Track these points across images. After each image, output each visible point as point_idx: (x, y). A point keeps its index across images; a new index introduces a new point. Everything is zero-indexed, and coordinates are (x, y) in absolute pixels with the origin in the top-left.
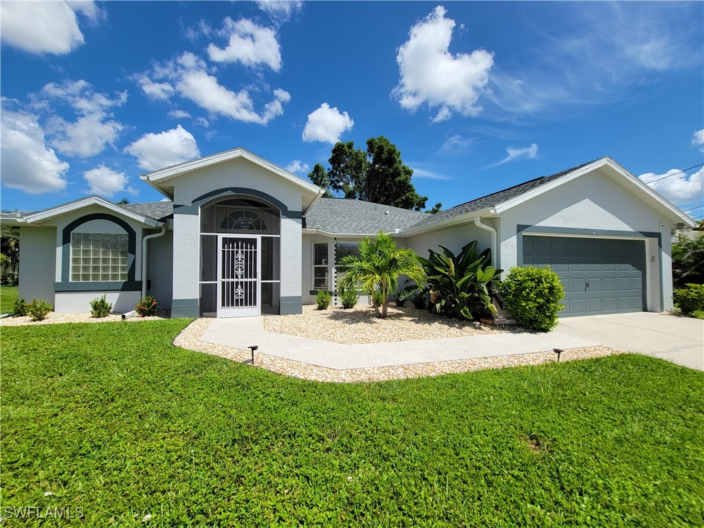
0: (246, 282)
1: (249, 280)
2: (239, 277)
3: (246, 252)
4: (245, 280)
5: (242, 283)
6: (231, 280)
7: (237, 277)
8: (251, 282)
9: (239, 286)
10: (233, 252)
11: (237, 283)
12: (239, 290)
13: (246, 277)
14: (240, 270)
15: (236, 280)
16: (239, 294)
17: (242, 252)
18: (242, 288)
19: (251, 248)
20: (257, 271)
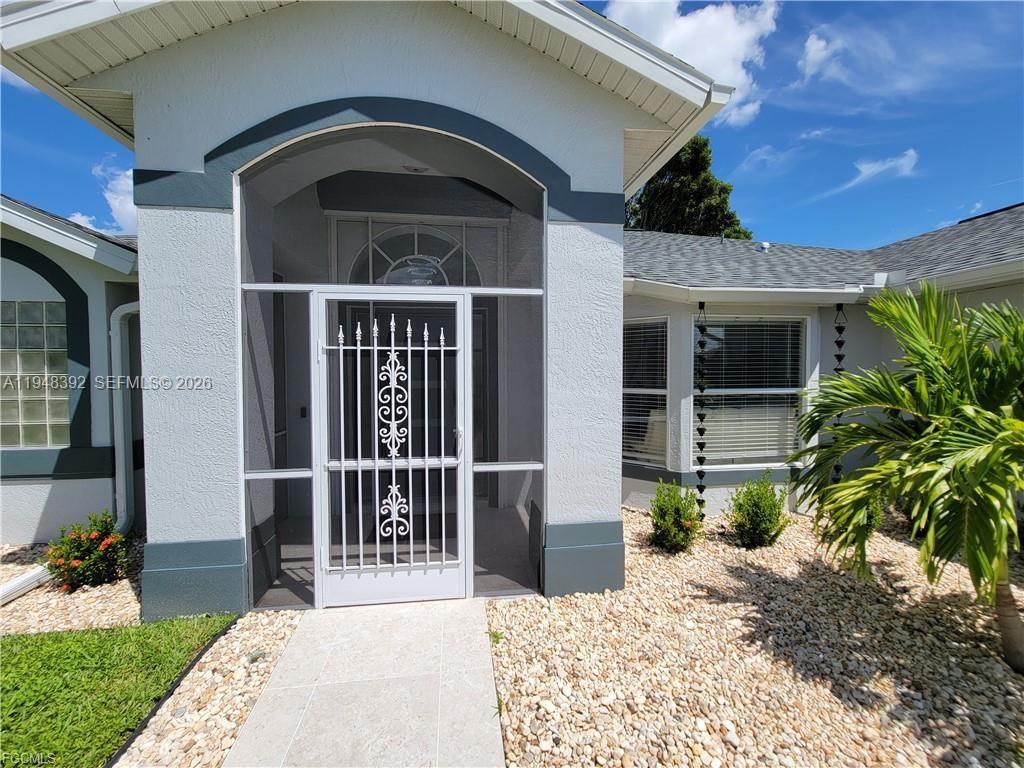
0: (419, 473)
1: (429, 462)
2: (394, 451)
3: (419, 355)
4: (413, 463)
5: (402, 474)
6: (362, 464)
7: (384, 453)
8: (435, 472)
9: (394, 489)
10: (366, 354)
11: (386, 475)
12: (395, 505)
13: (419, 452)
14: (393, 424)
15: (379, 464)
16: (395, 517)
17: (402, 356)
18: (405, 495)
19: (434, 340)
20: (460, 427)
